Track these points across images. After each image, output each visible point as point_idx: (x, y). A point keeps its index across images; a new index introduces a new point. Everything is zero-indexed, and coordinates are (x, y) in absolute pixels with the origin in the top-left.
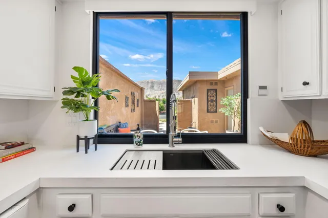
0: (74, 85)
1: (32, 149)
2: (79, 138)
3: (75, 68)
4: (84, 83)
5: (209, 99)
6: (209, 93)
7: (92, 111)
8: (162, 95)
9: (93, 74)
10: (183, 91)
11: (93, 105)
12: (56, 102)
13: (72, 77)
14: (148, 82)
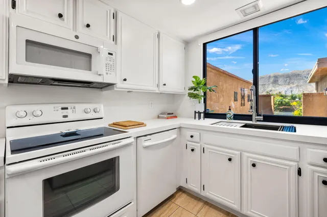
0: (193, 85)
1: (176, 117)
2: (195, 112)
3: (194, 77)
4: (198, 84)
7: (203, 98)
9: (203, 78)
11: (203, 95)
12: (185, 95)
13: (193, 82)
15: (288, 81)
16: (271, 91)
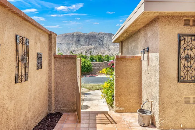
5: (183, 55)
6: (182, 42)
8: (90, 51)
10: (122, 43)
14: (73, 35)
15: (88, 42)
16: (74, 51)
